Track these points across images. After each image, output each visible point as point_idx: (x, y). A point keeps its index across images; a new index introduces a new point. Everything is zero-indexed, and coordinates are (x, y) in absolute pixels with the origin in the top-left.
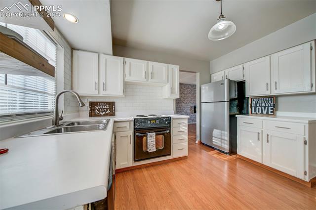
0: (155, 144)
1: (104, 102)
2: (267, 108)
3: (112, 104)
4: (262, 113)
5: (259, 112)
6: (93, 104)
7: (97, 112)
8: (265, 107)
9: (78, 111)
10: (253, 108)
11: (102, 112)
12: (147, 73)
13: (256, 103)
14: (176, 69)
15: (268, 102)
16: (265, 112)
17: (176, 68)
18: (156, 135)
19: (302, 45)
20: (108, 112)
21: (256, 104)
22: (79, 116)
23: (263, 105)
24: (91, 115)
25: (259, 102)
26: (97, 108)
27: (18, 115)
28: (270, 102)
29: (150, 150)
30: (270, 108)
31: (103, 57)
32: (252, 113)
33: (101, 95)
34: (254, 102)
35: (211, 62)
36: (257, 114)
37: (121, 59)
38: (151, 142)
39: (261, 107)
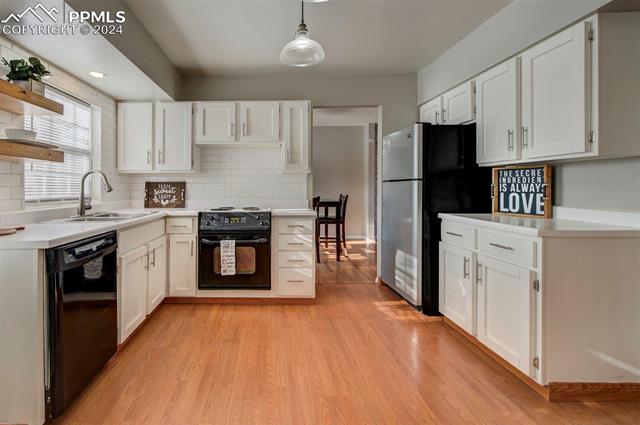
0: (234, 261)
1: (167, 183)
2: (532, 195)
3: (180, 187)
4: (521, 211)
5: (514, 207)
6: (151, 187)
7: (156, 200)
8: (528, 194)
9: (130, 198)
10: (502, 195)
11: (165, 200)
12: (236, 126)
13: (509, 182)
14: (301, 110)
15: (536, 179)
16: (527, 210)
17: (302, 107)
18: (237, 245)
19: (570, 29)
20: (174, 200)
21: (509, 186)
22: (131, 207)
23: (525, 188)
24: (147, 205)
25: (514, 180)
26: (157, 192)
27: (42, 201)
28: (539, 180)
29: (225, 271)
30: (539, 196)
31: (160, 107)
32: (499, 210)
33: (157, 171)
34: (504, 180)
35: (419, 73)
36: (510, 212)
37: (188, 105)
38: (228, 257)
39: (520, 194)
